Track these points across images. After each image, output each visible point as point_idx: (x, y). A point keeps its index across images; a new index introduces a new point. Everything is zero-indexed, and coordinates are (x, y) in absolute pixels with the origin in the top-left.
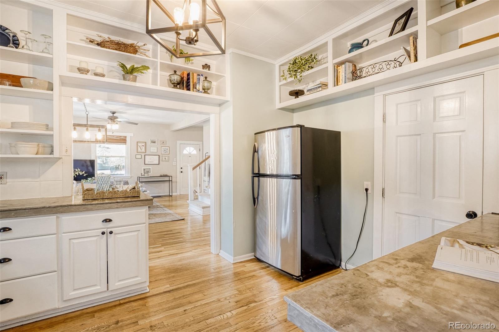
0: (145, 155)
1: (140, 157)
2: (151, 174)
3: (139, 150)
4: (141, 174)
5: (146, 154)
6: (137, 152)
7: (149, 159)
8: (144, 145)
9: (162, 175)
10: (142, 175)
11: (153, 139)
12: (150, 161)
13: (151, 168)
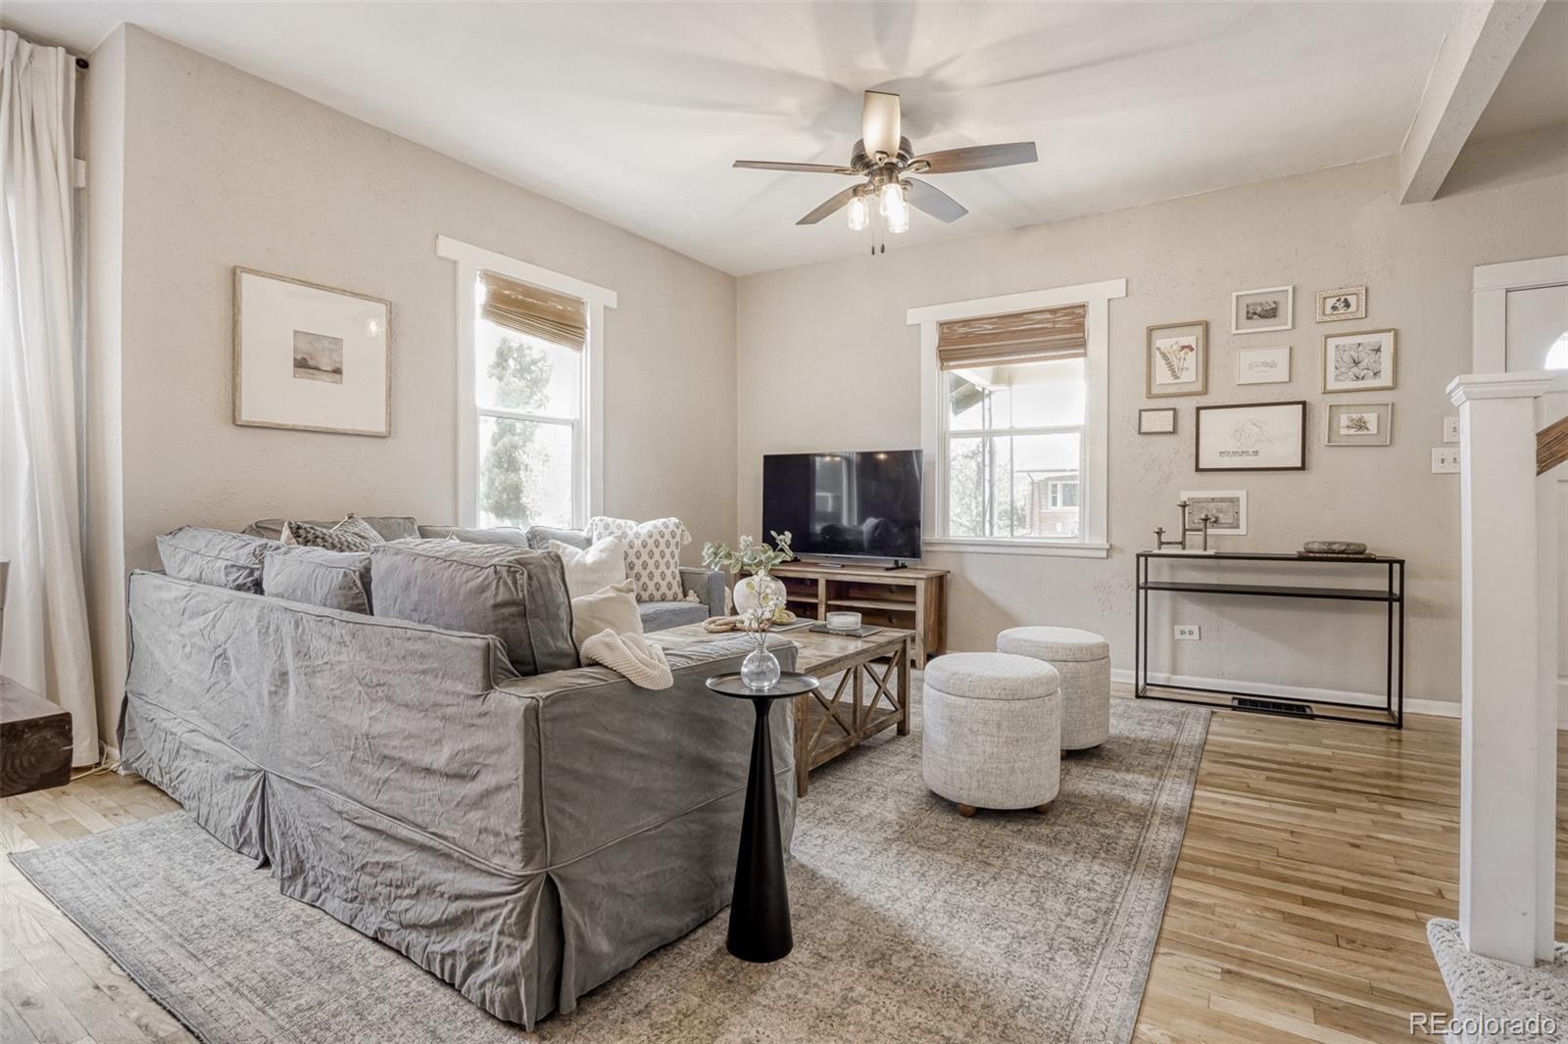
0: (1198, 409)
1: (1164, 421)
2: (1225, 539)
3: (1162, 376)
4: (1159, 533)
5: (1203, 401)
6: (1150, 396)
7: (1221, 436)
8: (1191, 340)
9: (1316, 547)
10: (1161, 543)
11: (1261, 291)
12: (1232, 446)
13: (1242, 494)
